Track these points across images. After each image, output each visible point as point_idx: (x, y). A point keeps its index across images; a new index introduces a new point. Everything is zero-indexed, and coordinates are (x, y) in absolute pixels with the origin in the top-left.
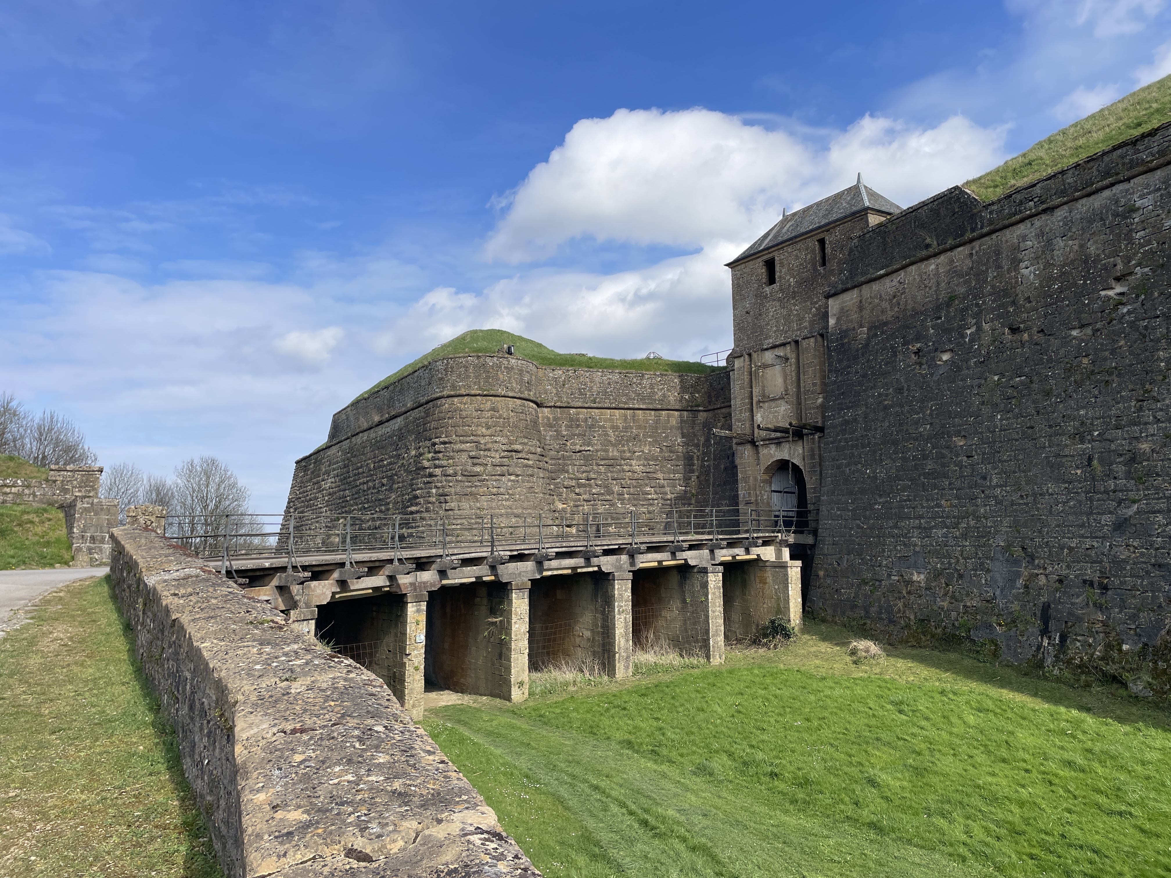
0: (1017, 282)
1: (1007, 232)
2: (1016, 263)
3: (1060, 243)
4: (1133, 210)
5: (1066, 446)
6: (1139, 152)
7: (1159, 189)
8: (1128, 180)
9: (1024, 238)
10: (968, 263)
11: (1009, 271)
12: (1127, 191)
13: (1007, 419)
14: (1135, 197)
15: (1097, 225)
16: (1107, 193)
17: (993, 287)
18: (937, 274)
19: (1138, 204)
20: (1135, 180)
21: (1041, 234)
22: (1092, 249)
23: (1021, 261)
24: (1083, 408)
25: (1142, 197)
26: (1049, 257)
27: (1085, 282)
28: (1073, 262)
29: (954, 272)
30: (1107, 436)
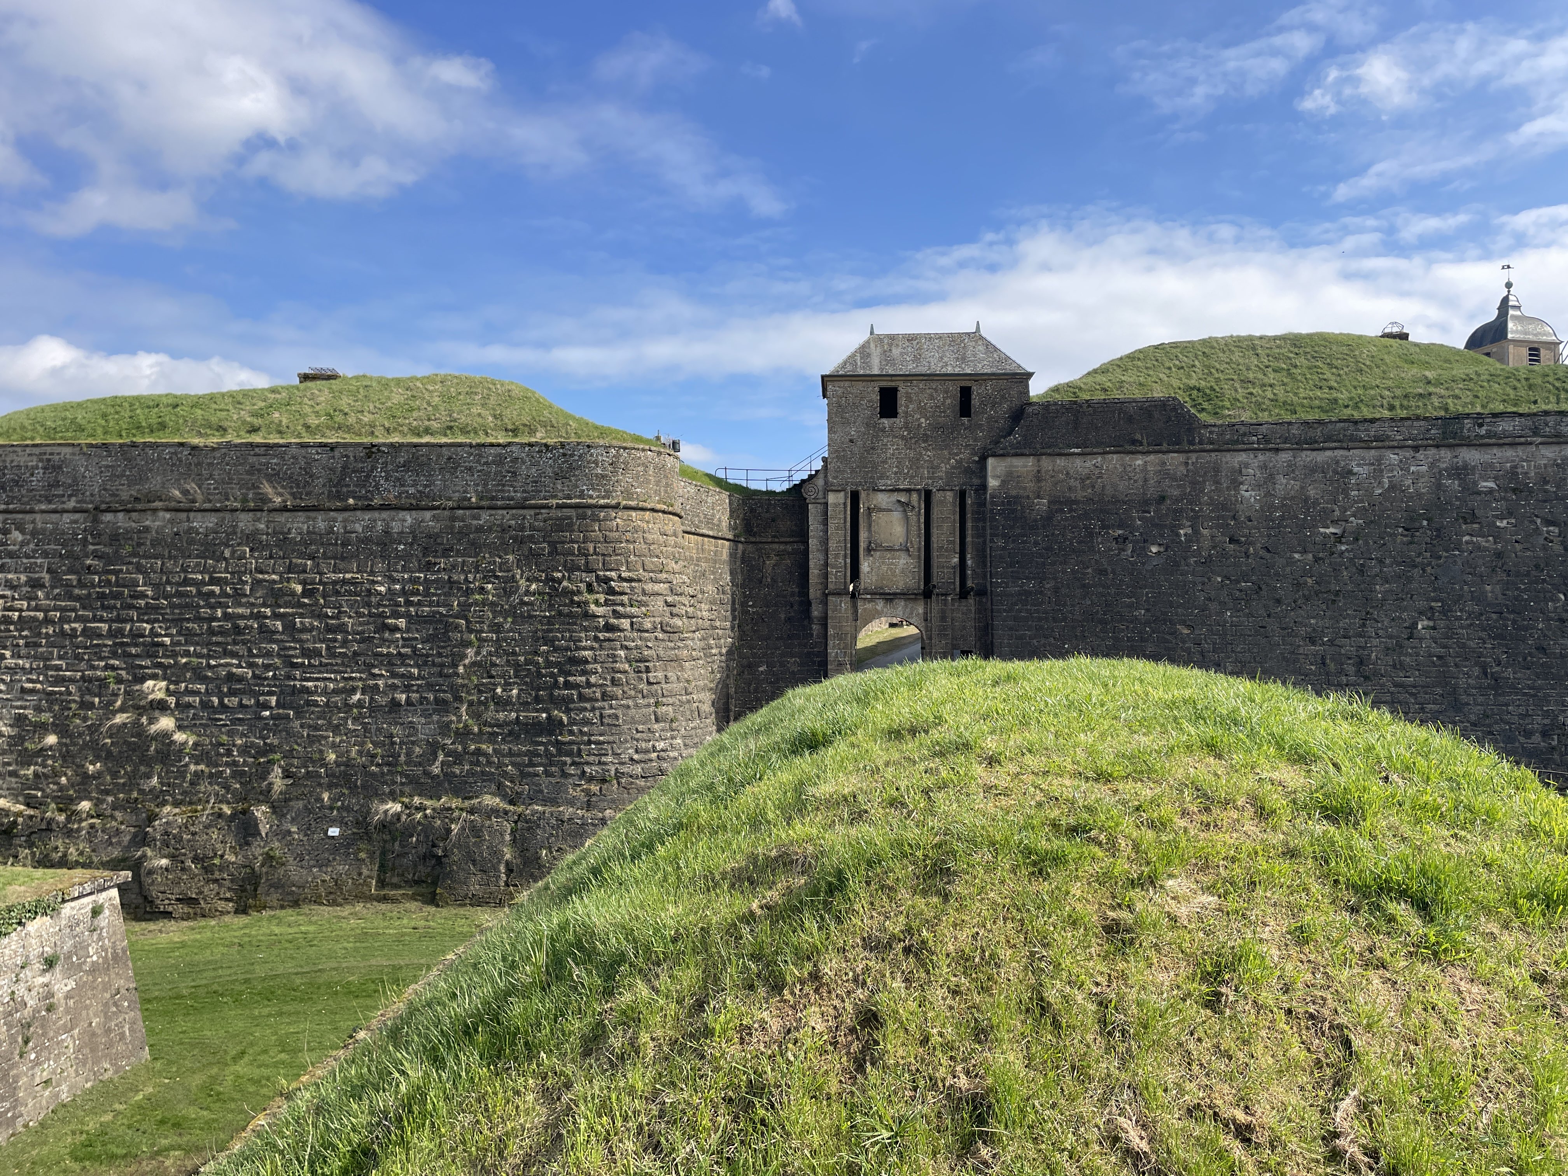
0: (1237, 500)
1: (1228, 455)
2: (1236, 484)
3: (1281, 480)
4: (1350, 472)
5: (1299, 646)
6: (1359, 430)
7: (1373, 464)
8: (1349, 449)
9: (1247, 465)
10: (1182, 469)
11: (1228, 488)
12: (1347, 457)
13: (1237, 617)
14: (1354, 464)
15: (1319, 476)
16: (1329, 453)
17: (1210, 498)
18: (1144, 470)
19: (1356, 470)
20: (1354, 451)
21: (1264, 467)
22: (1312, 492)
23: (1242, 483)
24: (1313, 618)
25: (1358, 465)
26: (1271, 488)
27: (1306, 518)
28: (1292, 498)
29: (1164, 474)
30: (1337, 642)
